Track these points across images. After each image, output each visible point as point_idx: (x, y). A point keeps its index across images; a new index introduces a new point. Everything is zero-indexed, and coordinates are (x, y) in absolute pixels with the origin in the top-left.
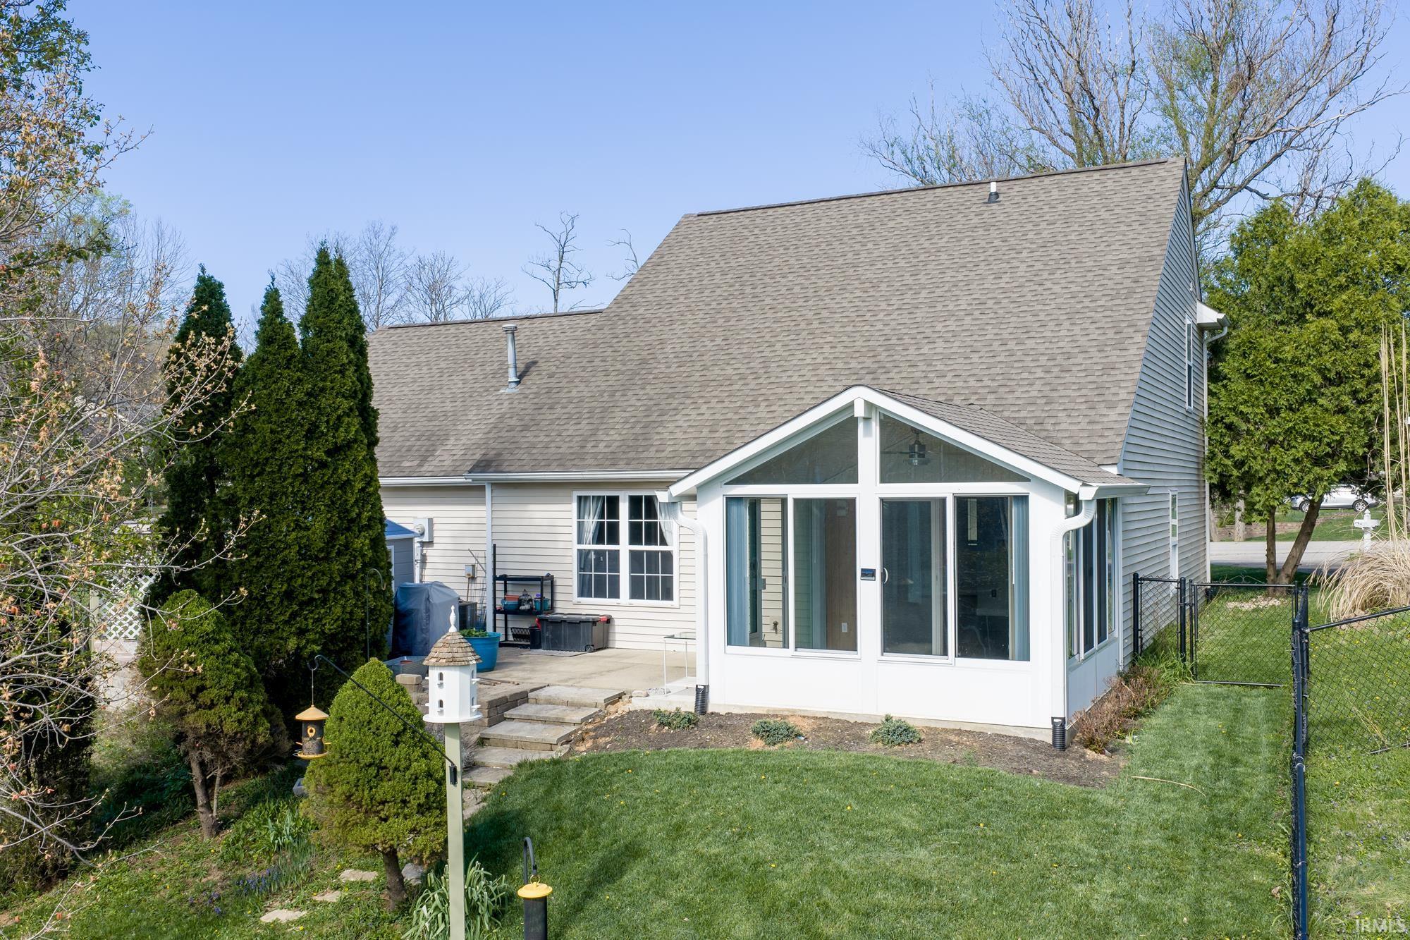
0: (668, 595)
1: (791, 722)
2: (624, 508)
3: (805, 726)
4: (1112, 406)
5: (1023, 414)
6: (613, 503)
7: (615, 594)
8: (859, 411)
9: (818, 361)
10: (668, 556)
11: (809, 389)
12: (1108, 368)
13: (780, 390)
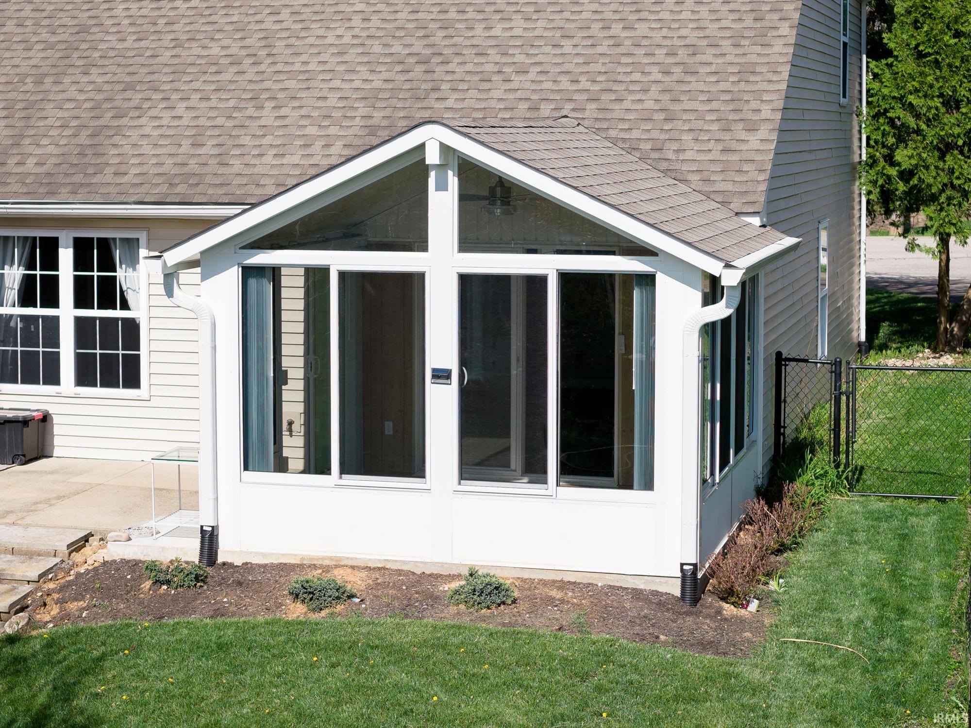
0: (133, 380)
1: (339, 575)
2: (66, 256)
3: (356, 582)
4: (752, 129)
5: (635, 134)
6: (50, 248)
7: (53, 378)
8: (432, 157)
9: (346, 40)
10: (132, 328)
11: (336, 83)
12: (747, 71)
13: (292, 84)
